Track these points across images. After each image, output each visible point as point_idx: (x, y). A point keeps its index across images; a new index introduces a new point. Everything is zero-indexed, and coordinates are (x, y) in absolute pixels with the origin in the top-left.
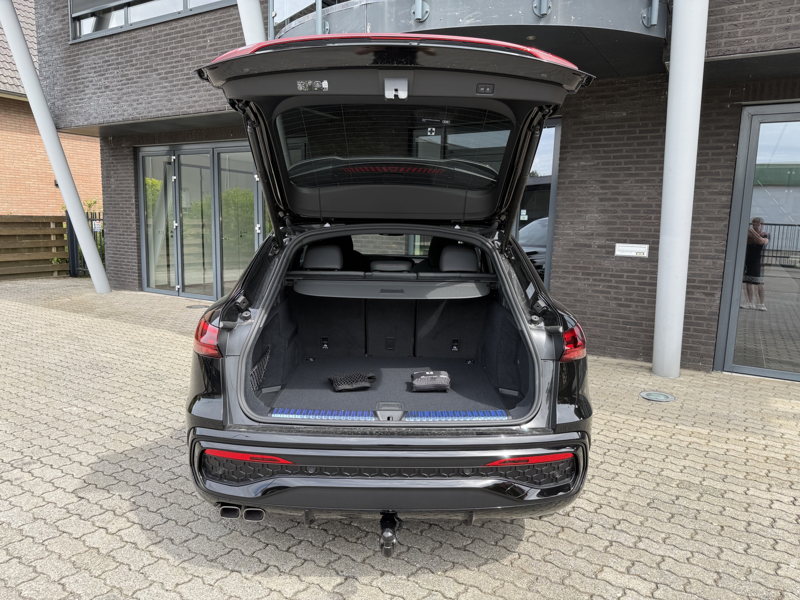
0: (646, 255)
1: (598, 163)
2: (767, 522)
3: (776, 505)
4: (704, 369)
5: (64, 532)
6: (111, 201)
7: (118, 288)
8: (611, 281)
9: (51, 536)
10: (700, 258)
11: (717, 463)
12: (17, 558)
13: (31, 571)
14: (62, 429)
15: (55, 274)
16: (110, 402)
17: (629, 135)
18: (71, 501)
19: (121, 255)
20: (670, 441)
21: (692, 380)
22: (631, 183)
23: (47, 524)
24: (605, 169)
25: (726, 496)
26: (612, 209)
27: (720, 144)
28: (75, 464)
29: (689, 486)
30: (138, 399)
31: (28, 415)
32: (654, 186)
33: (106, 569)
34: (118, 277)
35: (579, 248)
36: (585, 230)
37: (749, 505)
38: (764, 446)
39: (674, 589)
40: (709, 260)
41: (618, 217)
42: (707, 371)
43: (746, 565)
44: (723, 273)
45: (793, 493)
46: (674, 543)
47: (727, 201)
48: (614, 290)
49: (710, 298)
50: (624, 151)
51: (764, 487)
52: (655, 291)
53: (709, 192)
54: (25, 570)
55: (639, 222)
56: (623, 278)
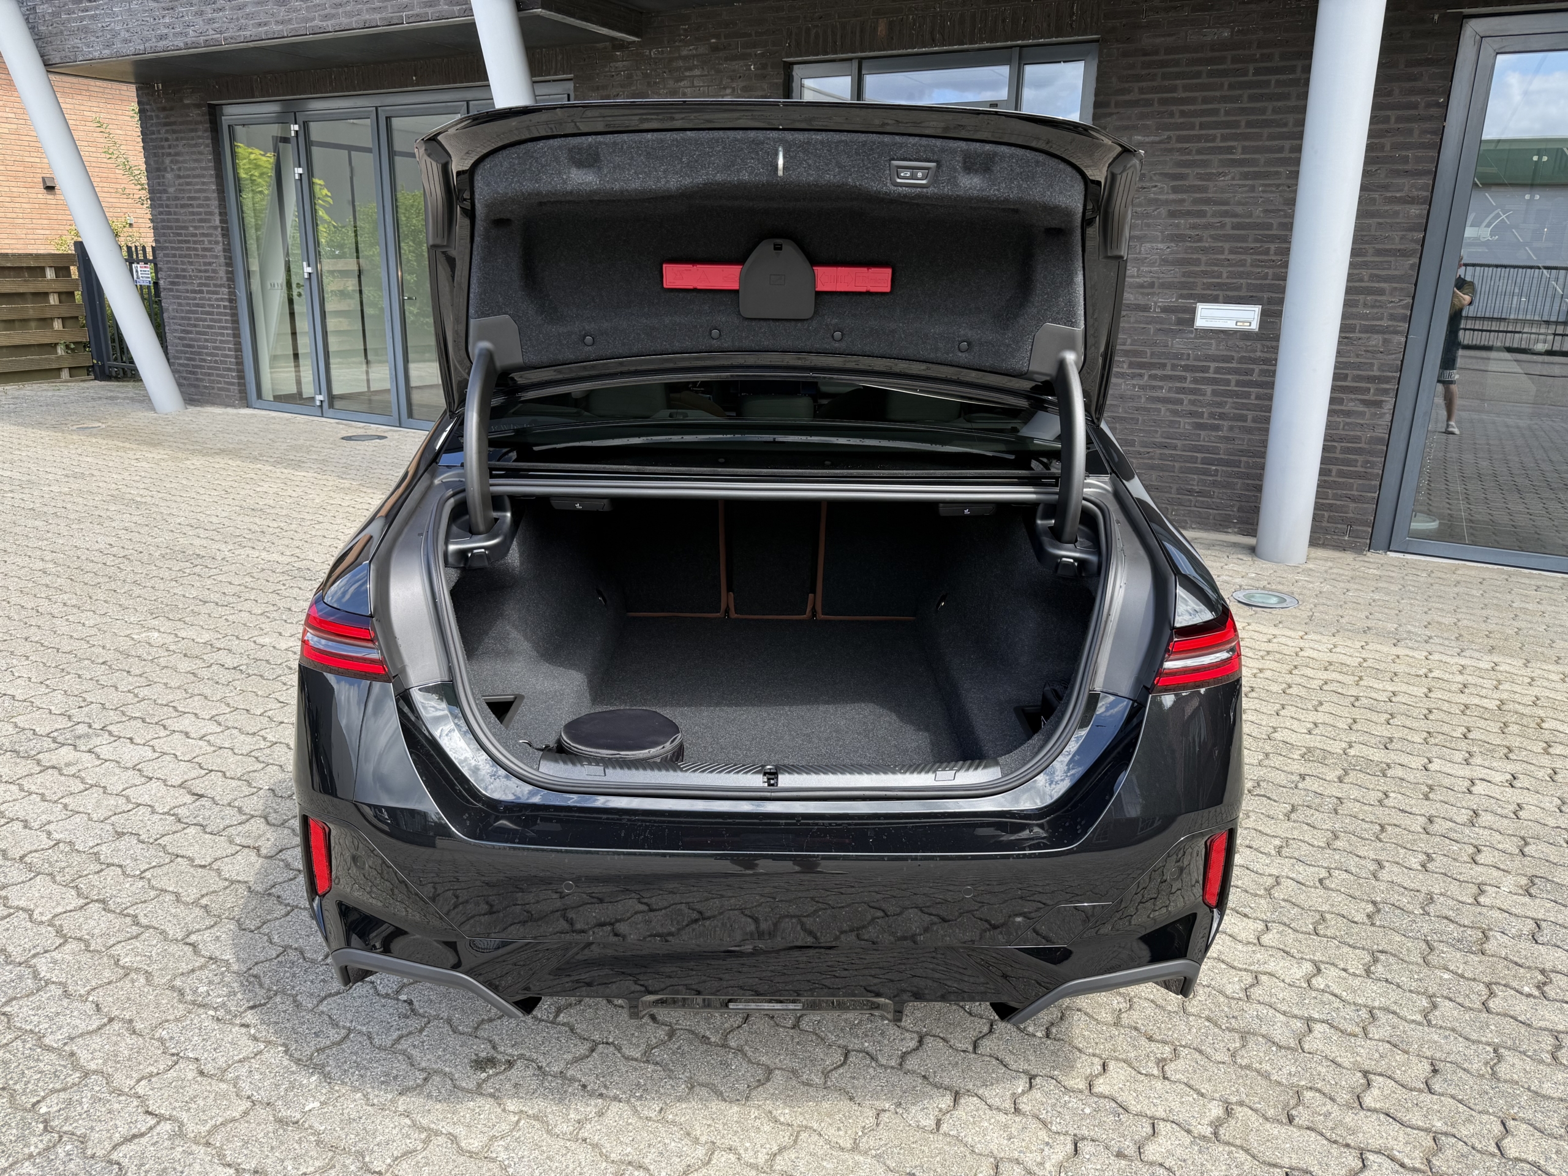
0: (1255, 326)
1: (1169, 138)
2: (1464, 816)
3: (1480, 788)
4: (1352, 548)
5: (178, 856)
6: (169, 221)
7: (198, 401)
8: (1186, 379)
9: (154, 864)
10: (1360, 332)
11: (1374, 717)
12: (97, 901)
13: (130, 923)
14: (138, 672)
15: (65, 374)
16: (222, 622)
17: (1232, 79)
18: (180, 801)
19: (198, 333)
20: (1289, 679)
21: (1331, 568)
22: (1233, 179)
23: (143, 842)
24: (1182, 151)
25: (1390, 773)
26: (1193, 233)
27: (1413, 99)
28: (176, 736)
29: (1324, 757)
30: (275, 615)
31: (69, 649)
32: (1278, 186)
33: (269, 917)
34: (197, 379)
36: (1138, 276)
37: (1431, 788)
38: (1461, 686)
39: (1297, 931)
40: (1376, 336)
41: (1204, 250)
42: (1358, 550)
43: (1424, 889)
44: (1402, 361)
45: (1511, 767)
46: (1296, 855)
47: (1419, 216)
48: (1190, 397)
49: (1373, 410)
50: (1222, 111)
51: (1459, 757)
52: (1270, 398)
53: (1386, 198)
54: (118, 922)
55: (1245, 260)
56: (1208, 372)
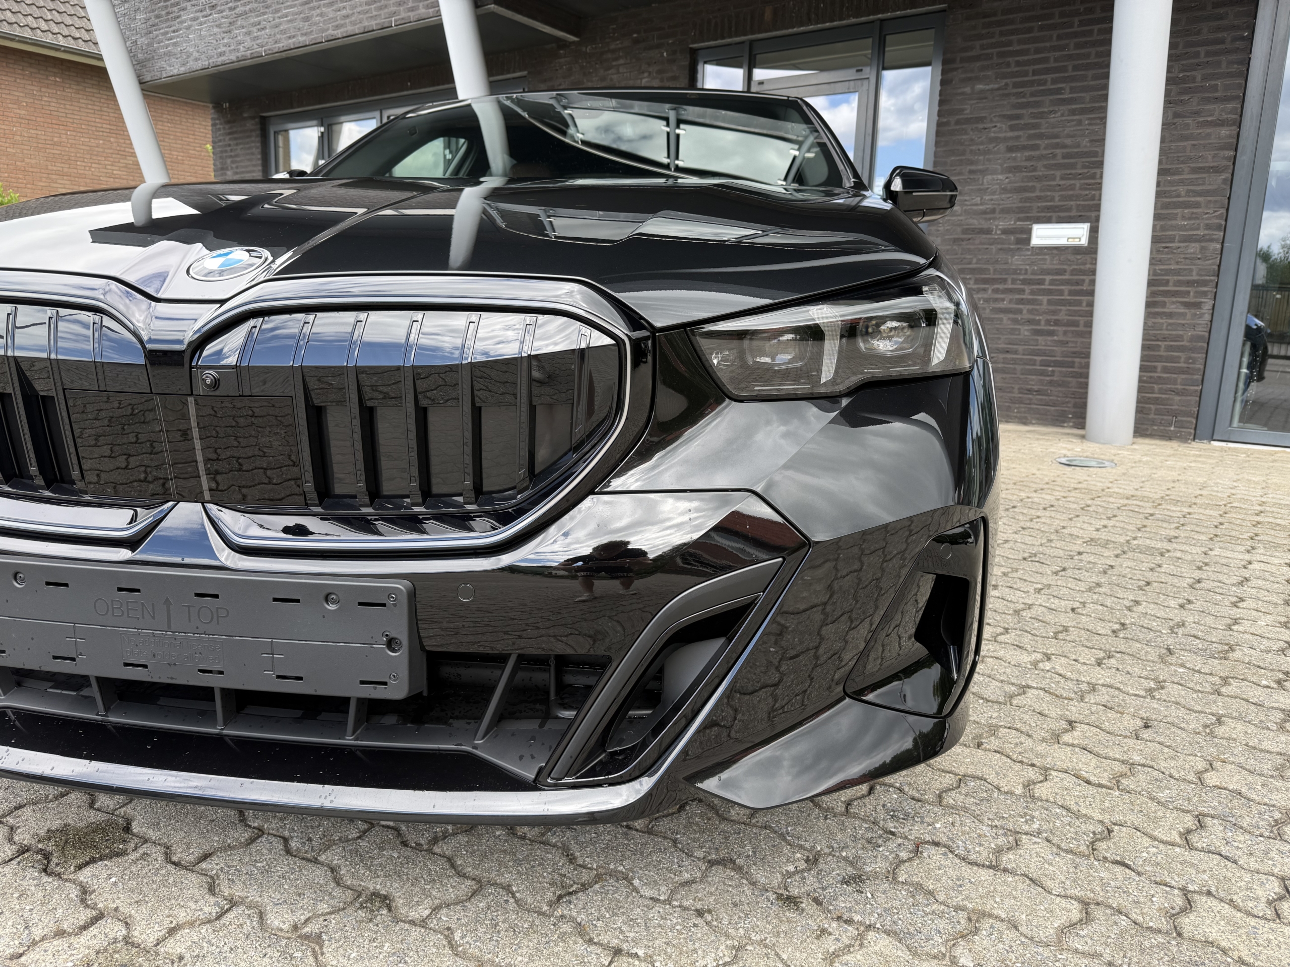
0: (1084, 242)
1: (1007, 84)
4: (1178, 437)
8: (1024, 291)
17: (1061, 31)
21: (1154, 449)
24: (1018, 95)
25: (1167, 554)
26: (1028, 164)
27: (1220, 35)
32: (1102, 119)
35: (970, 236)
36: (981, 204)
39: (1036, 635)
40: (1193, 245)
41: (1038, 179)
42: (1183, 439)
43: (1177, 619)
44: (1219, 266)
47: (1230, 136)
48: (1028, 307)
49: (1193, 311)
50: (1052, 59)
51: (1242, 549)
53: (1198, 122)
55: (1074, 185)
56: (1043, 284)
